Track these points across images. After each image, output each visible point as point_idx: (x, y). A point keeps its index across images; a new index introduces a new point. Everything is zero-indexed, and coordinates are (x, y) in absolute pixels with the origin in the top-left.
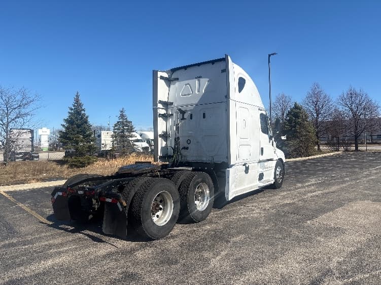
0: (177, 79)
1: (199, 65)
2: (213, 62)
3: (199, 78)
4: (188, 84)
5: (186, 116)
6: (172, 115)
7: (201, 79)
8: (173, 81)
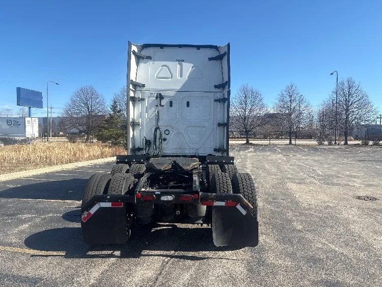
0: (149, 58)
1: (180, 46)
2: (198, 47)
3: (180, 61)
4: (166, 66)
5: (164, 102)
6: (143, 99)
7: (183, 63)
8: (143, 58)
